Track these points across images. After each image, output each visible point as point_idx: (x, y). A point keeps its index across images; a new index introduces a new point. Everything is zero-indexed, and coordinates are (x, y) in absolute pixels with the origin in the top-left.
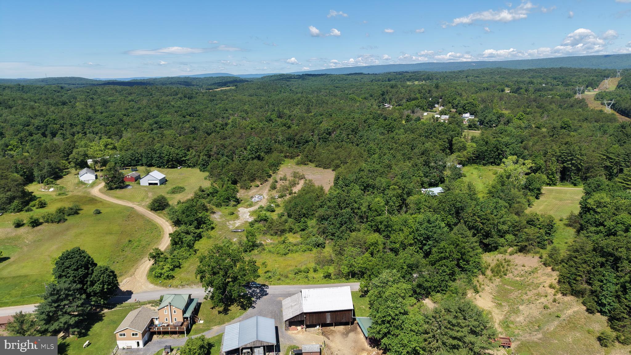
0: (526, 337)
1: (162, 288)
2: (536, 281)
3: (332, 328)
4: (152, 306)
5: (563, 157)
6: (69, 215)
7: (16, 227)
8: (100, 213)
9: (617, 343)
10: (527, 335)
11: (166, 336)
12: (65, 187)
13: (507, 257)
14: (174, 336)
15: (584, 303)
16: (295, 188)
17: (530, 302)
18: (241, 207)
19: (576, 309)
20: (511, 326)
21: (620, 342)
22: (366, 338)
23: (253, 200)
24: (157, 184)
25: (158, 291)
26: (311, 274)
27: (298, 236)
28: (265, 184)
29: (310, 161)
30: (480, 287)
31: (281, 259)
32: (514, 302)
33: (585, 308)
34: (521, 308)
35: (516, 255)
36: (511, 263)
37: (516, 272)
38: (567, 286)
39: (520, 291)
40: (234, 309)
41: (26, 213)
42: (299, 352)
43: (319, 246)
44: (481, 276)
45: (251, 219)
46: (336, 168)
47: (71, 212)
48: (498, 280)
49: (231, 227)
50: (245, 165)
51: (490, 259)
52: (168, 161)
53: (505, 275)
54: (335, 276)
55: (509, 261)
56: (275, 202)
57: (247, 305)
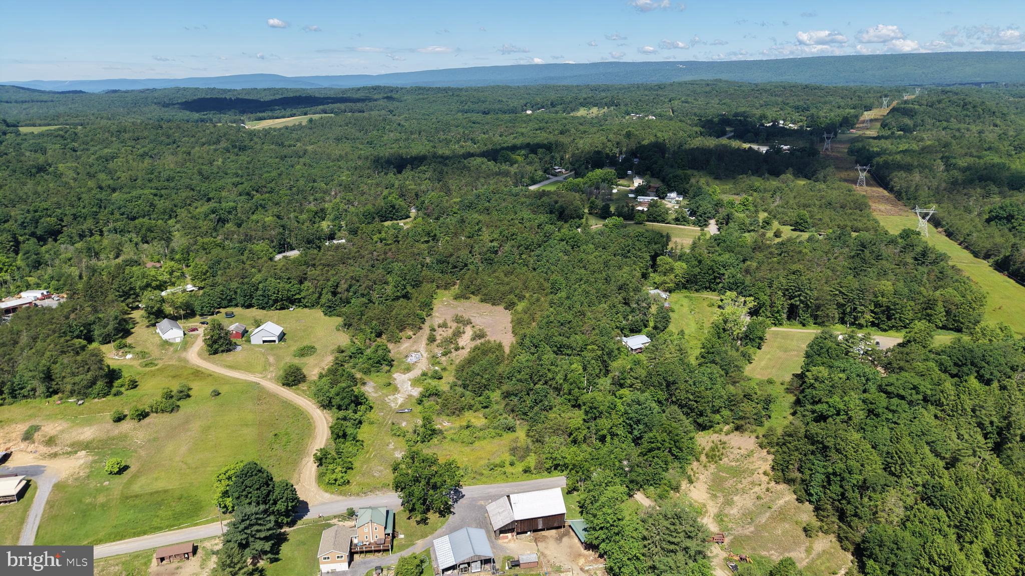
0: (738, 531)
1: (340, 498)
2: (751, 467)
3: (543, 533)
4: (339, 521)
5: (790, 291)
6: (179, 399)
7: (115, 421)
8: (219, 394)
9: (820, 534)
10: (740, 529)
11: (368, 555)
12: (146, 351)
13: (724, 438)
14: (377, 554)
15: (795, 492)
16: (460, 339)
17: (744, 492)
18: (397, 372)
19: (787, 499)
20: (725, 519)
21: (823, 532)
22: (582, 543)
23: (409, 360)
24: (274, 341)
25: (338, 501)
26: (509, 469)
27: (481, 415)
28: (419, 334)
29: (473, 293)
30: (694, 475)
31: (467, 450)
32: (728, 493)
33: (795, 497)
34: (735, 498)
35: (732, 435)
36: (727, 445)
37: (732, 456)
38: (780, 474)
39: (735, 479)
40: (433, 516)
41: (117, 398)
42: (517, 563)
43: (509, 429)
44: (695, 463)
45: (416, 392)
46: (510, 306)
47: (181, 394)
48: (713, 466)
49: (393, 405)
50: (390, 309)
51: (704, 440)
52: (276, 301)
53: (721, 460)
54: (535, 469)
55: (725, 443)
56: (439, 363)
57: (445, 511)
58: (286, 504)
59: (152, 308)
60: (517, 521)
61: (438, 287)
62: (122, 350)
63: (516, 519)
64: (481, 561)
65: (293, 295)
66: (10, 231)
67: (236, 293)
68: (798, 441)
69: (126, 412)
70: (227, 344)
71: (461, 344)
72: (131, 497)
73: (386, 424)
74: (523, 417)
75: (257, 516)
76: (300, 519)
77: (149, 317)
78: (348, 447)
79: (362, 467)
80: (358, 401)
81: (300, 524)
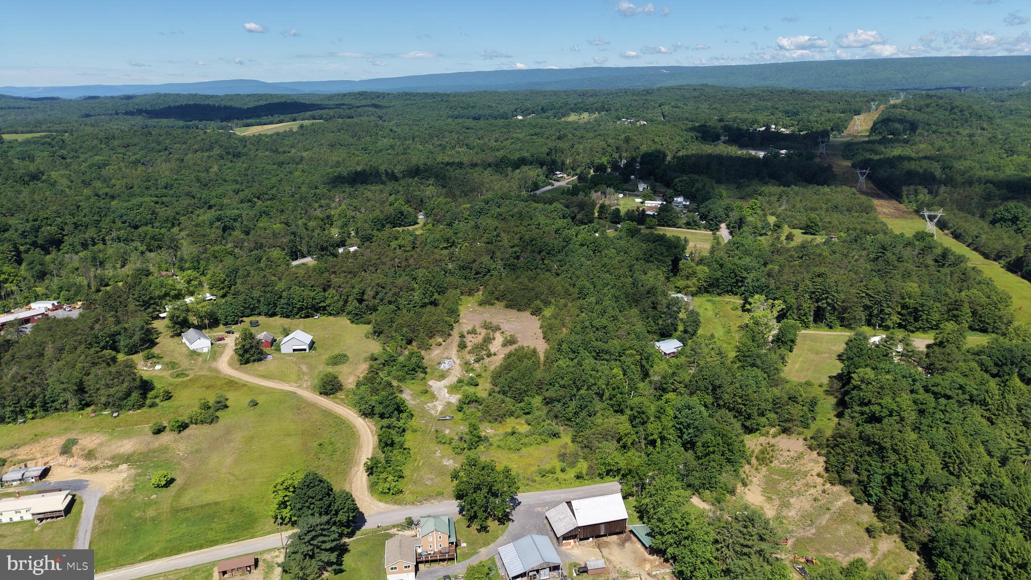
0: (800, 533)
2: (803, 469)
3: (605, 538)
4: (398, 530)
5: (817, 294)
6: (217, 410)
7: (155, 433)
8: (257, 404)
9: (883, 534)
10: (801, 531)
11: (433, 565)
13: (772, 441)
14: (441, 563)
15: (852, 493)
17: (799, 494)
18: (432, 379)
19: (845, 500)
20: (785, 521)
21: (885, 532)
22: (646, 548)
23: (442, 367)
24: (305, 350)
25: (394, 511)
26: (562, 476)
28: (449, 341)
29: (497, 299)
30: (747, 478)
31: (515, 456)
32: (783, 495)
33: (853, 498)
34: (792, 501)
35: (779, 438)
36: (776, 448)
37: (782, 459)
38: (836, 475)
39: (788, 481)
40: (492, 524)
41: (153, 410)
42: (585, 569)
43: (554, 435)
44: (747, 466)
45: (455, 399)
46: (536, 312)
47: (219, 405)
48: (764, 469)
49: (433, 412)
50: (419, 315)
51: (753, 443)
52: (301, 309)
53: (771, 462)
54: (587, 475)
55: (773, 446)
56: (473, 370)
57: (504, 519)
58: (347, 514)
59: (178, 317)
60: (580, 527)
61: (462, 294)
62: (150, 361)
63: (580, 525)
64: (550, 568)
65: (318, 303)
66: (10, 241)
67: (259, 301)
68: (852, 442)
69: (165, 424)
70: (259, 353)
71: (493, 350)
72: (182, 510)
73: (430, 431)
74: (566, 423)
75: (322, 527)
76: (358, 530)
77: (173, 327)
78: (396, 455)
79: (412, 476)
80: (400, 409)
81: (359, 535)
